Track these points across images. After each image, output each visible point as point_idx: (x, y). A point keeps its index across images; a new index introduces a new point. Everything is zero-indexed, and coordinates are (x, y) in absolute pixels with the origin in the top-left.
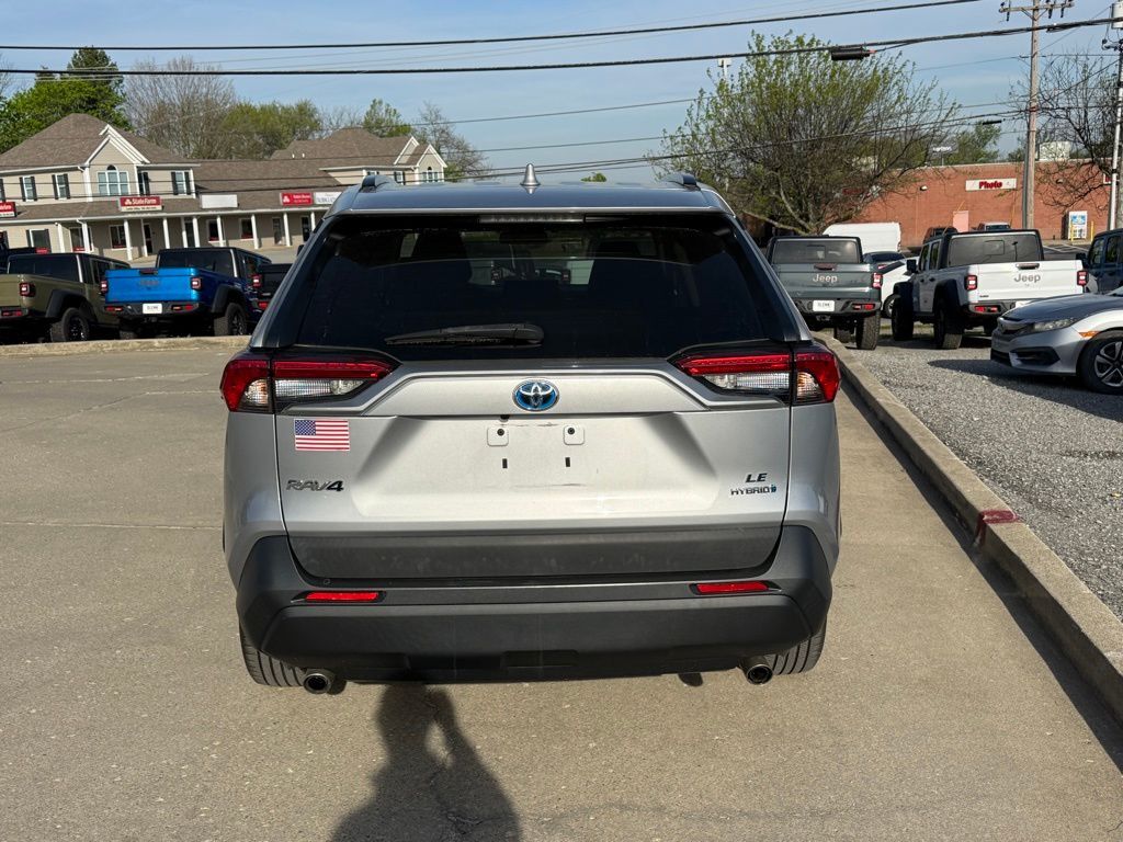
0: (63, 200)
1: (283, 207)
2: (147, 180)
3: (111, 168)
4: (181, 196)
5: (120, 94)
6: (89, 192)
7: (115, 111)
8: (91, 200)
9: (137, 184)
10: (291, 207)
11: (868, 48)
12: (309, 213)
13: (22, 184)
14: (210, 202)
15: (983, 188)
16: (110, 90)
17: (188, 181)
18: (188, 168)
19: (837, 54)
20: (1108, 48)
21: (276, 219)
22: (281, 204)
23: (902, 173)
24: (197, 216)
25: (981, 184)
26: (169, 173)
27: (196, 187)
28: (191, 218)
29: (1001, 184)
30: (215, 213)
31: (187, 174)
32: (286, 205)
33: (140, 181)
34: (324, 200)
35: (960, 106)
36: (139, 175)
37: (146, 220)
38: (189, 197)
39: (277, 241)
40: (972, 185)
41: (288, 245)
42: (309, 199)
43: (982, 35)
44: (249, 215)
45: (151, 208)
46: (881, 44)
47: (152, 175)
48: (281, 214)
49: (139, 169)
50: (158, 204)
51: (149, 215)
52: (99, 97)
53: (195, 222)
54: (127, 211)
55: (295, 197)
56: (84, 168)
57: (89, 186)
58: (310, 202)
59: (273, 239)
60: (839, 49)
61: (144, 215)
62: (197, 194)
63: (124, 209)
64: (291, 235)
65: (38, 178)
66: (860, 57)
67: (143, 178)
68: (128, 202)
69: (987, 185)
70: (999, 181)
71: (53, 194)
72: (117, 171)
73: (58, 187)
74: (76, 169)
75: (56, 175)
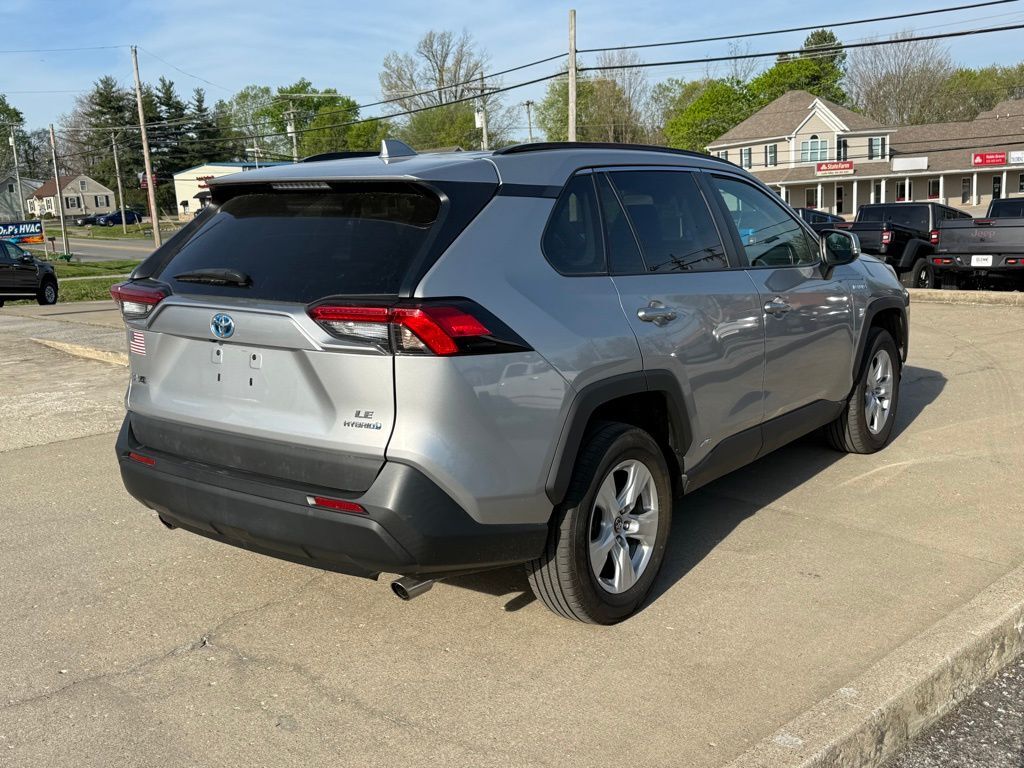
0: (771, 167)
1: (974, 167)
2: (845, 146)
3: (814, 137)
4: (875, 160)
5: (841, 70)
6: (792, 159)
7: (836, 86)
8: (792, 166)
9: (836, 150)
10: (982, 167)
12: (1001, 172)
13: (741, 154)
14: (901, 165)
16: (833, 67)
17: (883, 145)
18: (886, 134)
21: (966, 179)
22: (972, 165)
24: (885, 178)
26: (867, 139)
27: (891, 150)
28: (879, 180)
30: (904, 175)
31: (883, 140)
32: (977, 165)
33: (839, 147)
34: (1018, 159)
36: (839, 143)
37: (839, 183)
38: (883, 161)
39: (964, 201)
41: (975, 204)
42: (1003, 159)
44: (938, 176)
45: (844, 172)
47: (850, 142)
48: (972, 174)
49: (839, 137)
50: (850, 168)
51: (841, 178)
52: (822, 74)
53: (883, 184)
54: (822, 176)
55: (988, 157)
56: (790, 138)
57: (792, 154)
58: (1004, 162)
59: (961, 199)
61: (837, 179)
62: (891, 157)
63: (819, 174)
64: (979, 194)
65: (754, 149)
67: (842, 144)
68: (824, 167)
71: (763, 161)
72: (819, 140)
73: (768, 155)
74: (784, 140)
75: (768, 145)
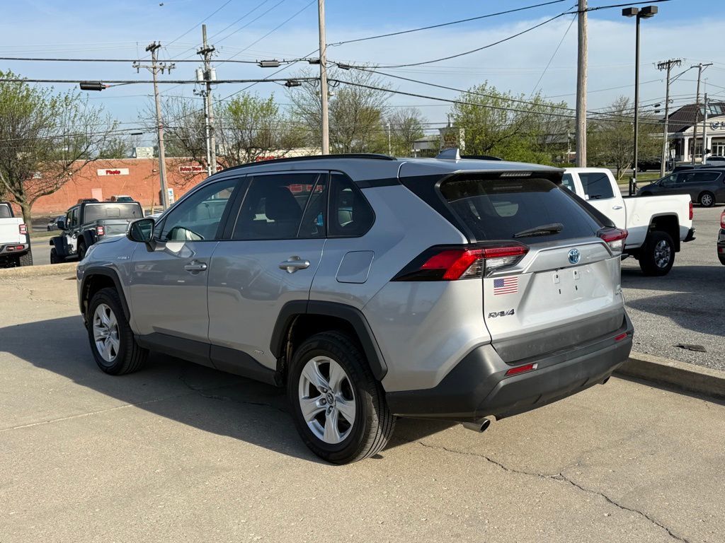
11: (104, 84)
15: (109, 174)
19: (84, 85)
20: (197, 94)
23: (85, 164)
25: (107, 172)
29: (119, 172)
35: (120, 123)
40: (102, 172)
43: (172, 82)
46: (112, 82)
60: (85, 83)
66: (99, 89)
69: (111, 172)
70: (118, 170)
